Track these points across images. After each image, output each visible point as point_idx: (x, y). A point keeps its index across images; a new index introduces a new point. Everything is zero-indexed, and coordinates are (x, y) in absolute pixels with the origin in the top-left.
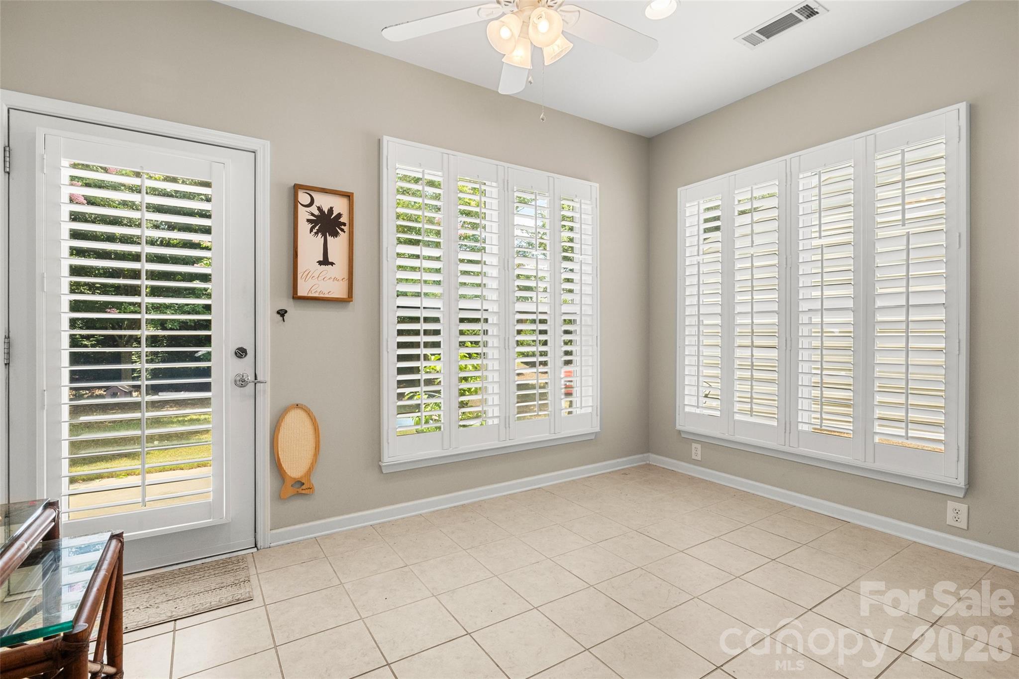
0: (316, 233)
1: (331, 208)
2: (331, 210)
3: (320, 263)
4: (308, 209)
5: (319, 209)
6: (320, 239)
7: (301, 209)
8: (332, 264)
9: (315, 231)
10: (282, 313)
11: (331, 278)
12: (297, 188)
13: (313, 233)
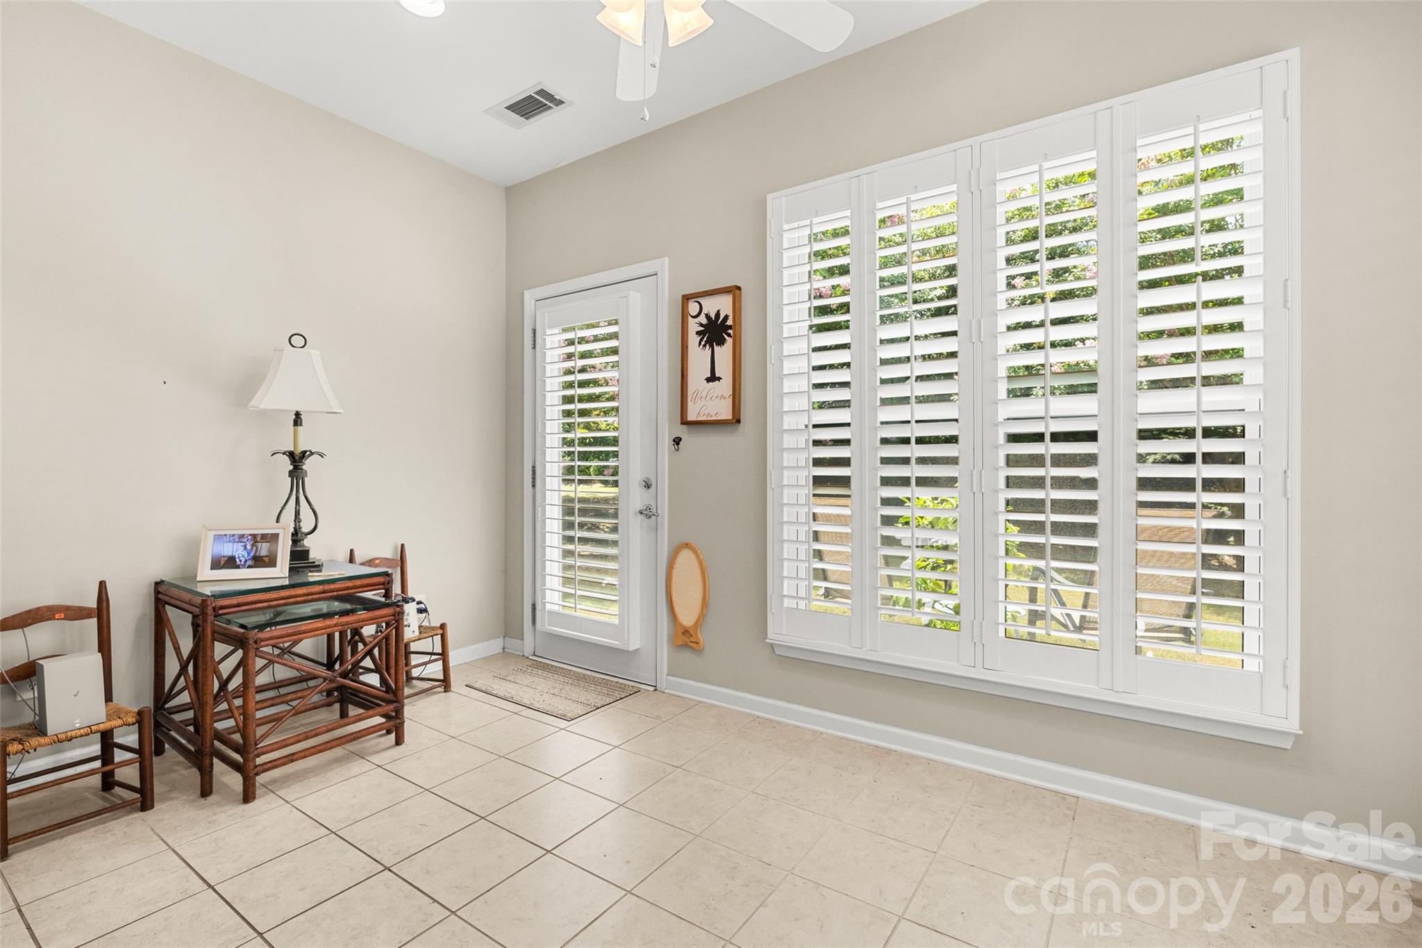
0: (705, 346)
1: (718, 311)
2: (718, 314)
3: (708, 380)
4: (697, 320)
5: (707, 316)
6: (708, 350)
7: (691, 321)
8: (719, 379)
9: (703, 343)
10: (677, 441)
11: (718, 396)
12: (686, 298)
13: (701, 346)
